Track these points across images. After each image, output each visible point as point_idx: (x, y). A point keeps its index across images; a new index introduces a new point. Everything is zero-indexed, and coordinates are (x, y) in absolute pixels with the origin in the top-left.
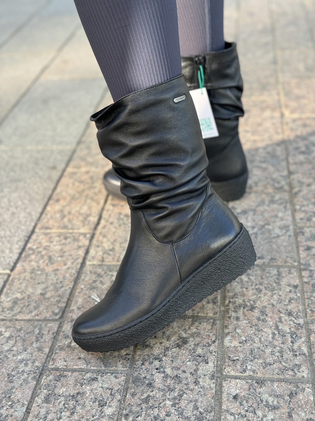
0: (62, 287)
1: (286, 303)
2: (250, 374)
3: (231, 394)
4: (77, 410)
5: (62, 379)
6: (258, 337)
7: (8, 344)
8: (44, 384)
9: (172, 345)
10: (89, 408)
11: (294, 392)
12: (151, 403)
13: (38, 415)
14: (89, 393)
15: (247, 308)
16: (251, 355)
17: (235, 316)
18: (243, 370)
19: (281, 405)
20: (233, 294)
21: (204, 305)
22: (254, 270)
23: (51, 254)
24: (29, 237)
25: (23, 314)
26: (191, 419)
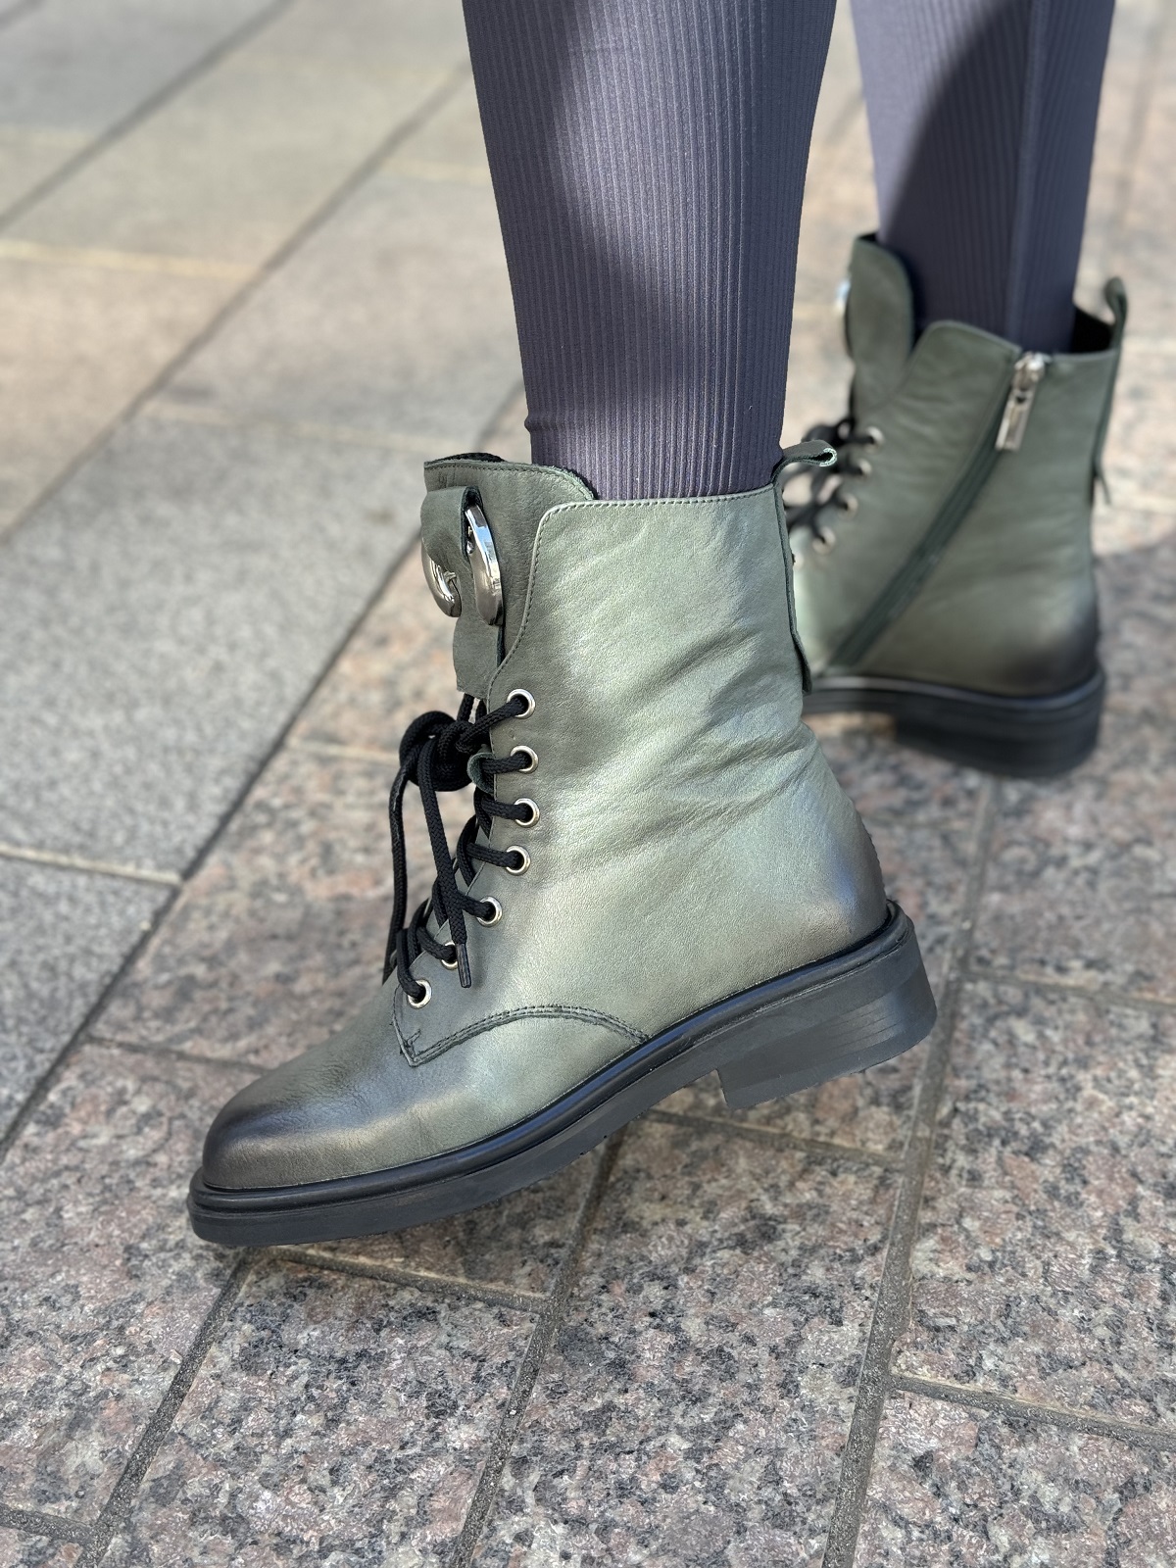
0: (356, 962)
1: (1163, 1149)
2: (987, 1389)
3: (907, 1451)
4: (349, 1414)
5: (311, 1292)
6: (1039, 1258)
7: (141, 1139)
8: (247, 1303)
9: (718, 1236)
10: (393, 1414)
11: (1142, 1481)
12: (613, 1434)
13: (210, 1409)
14: (399, 1362)
15: (1014, 1145)
16: (1003, 1318)
17: (967, 1167)
18: (965, 1368)
19: (1085, 1518)
20: (973, 1084)
21: (856, 1111)
22: (1065, 1007)
23: (332, 836)
24: (264, 764)
25: (208, 1038)
26: (749, 1515)
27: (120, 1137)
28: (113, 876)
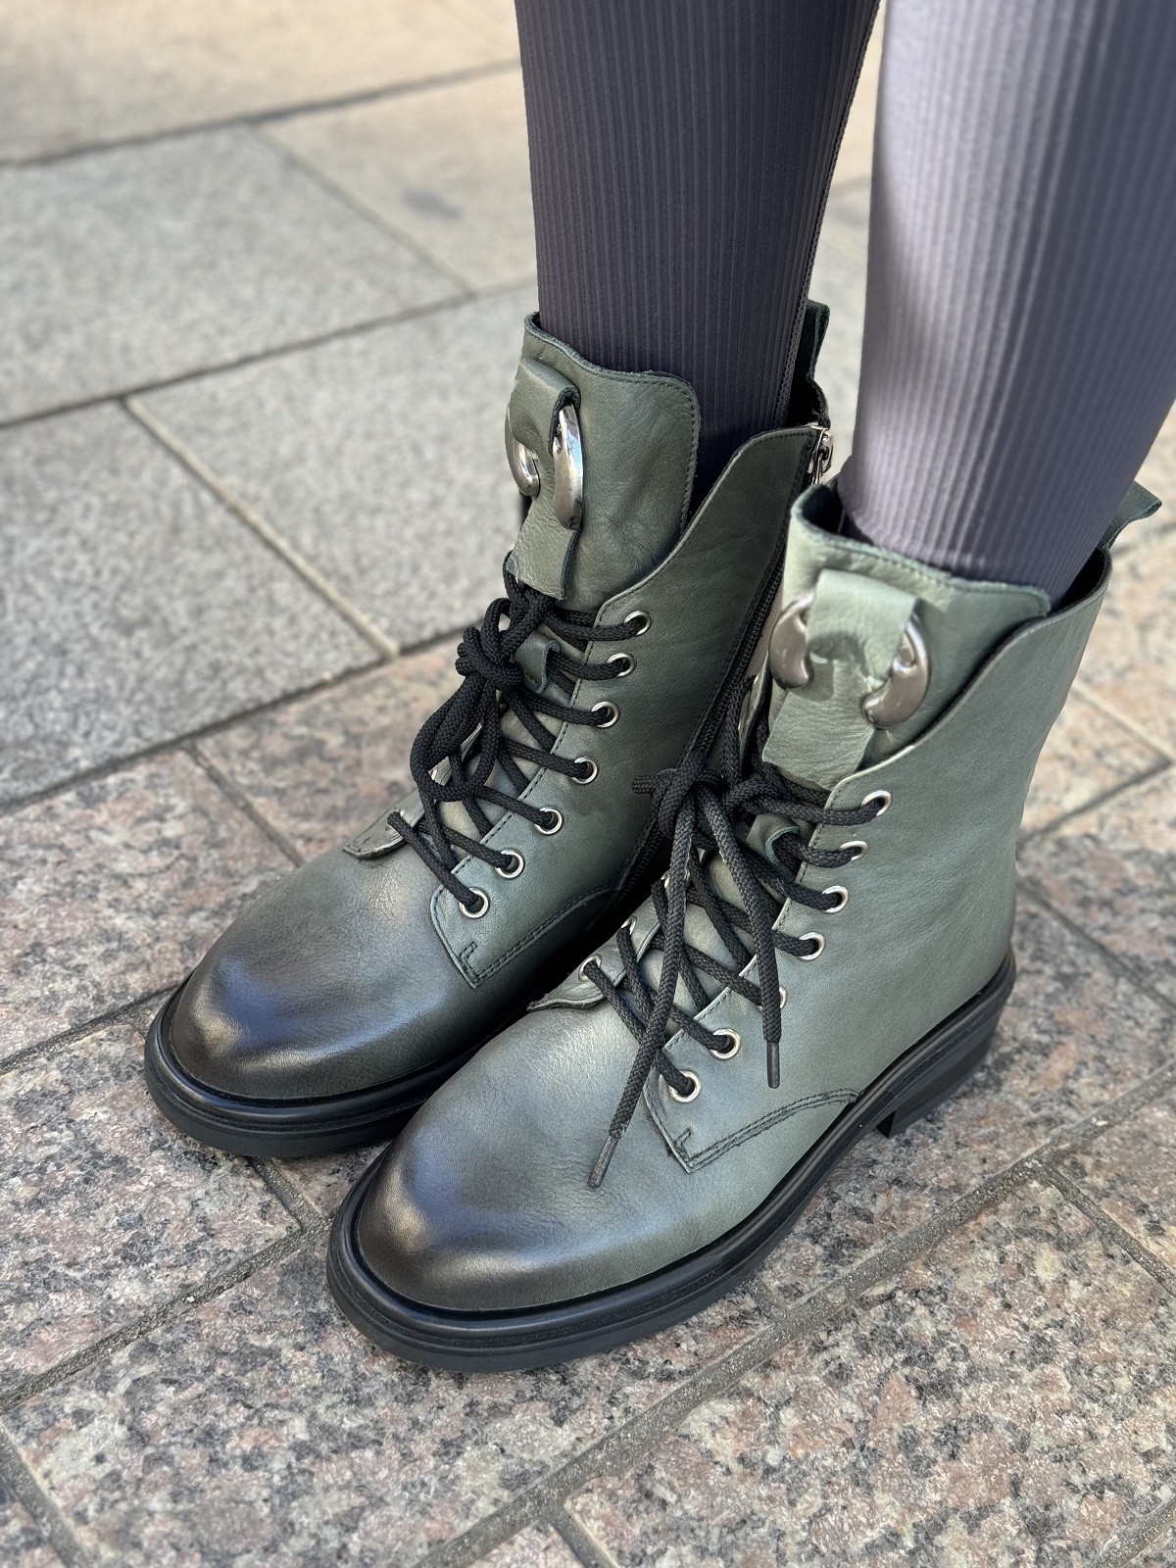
4: (57, 1205)
6: (825, 1497)
7: (141, 858)
12: (252, 1380)
14: (143, 1188)
15: (917, 1371)
16: (725, 1530)
17: (843, 1360)
18: (638, 1551)
20: (936, 1283)
25: (282, 804)
26: (293, 1541)
27: (128, 846)
28: (346, 618)
